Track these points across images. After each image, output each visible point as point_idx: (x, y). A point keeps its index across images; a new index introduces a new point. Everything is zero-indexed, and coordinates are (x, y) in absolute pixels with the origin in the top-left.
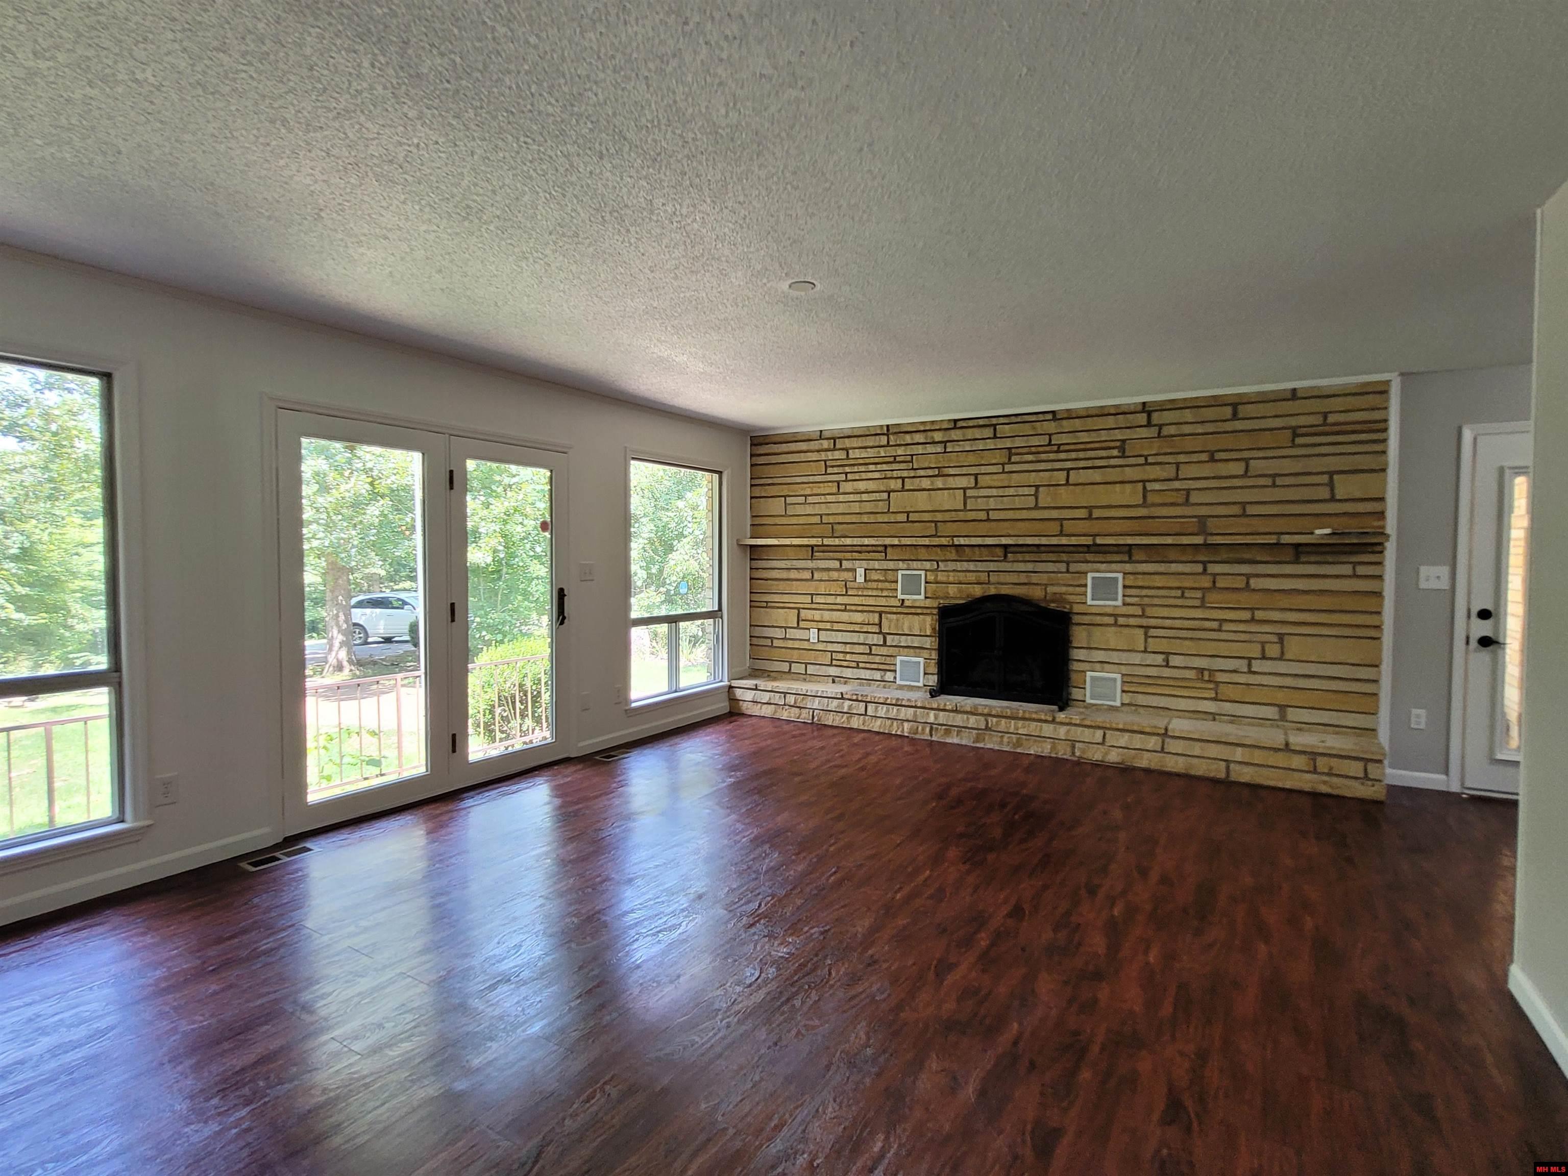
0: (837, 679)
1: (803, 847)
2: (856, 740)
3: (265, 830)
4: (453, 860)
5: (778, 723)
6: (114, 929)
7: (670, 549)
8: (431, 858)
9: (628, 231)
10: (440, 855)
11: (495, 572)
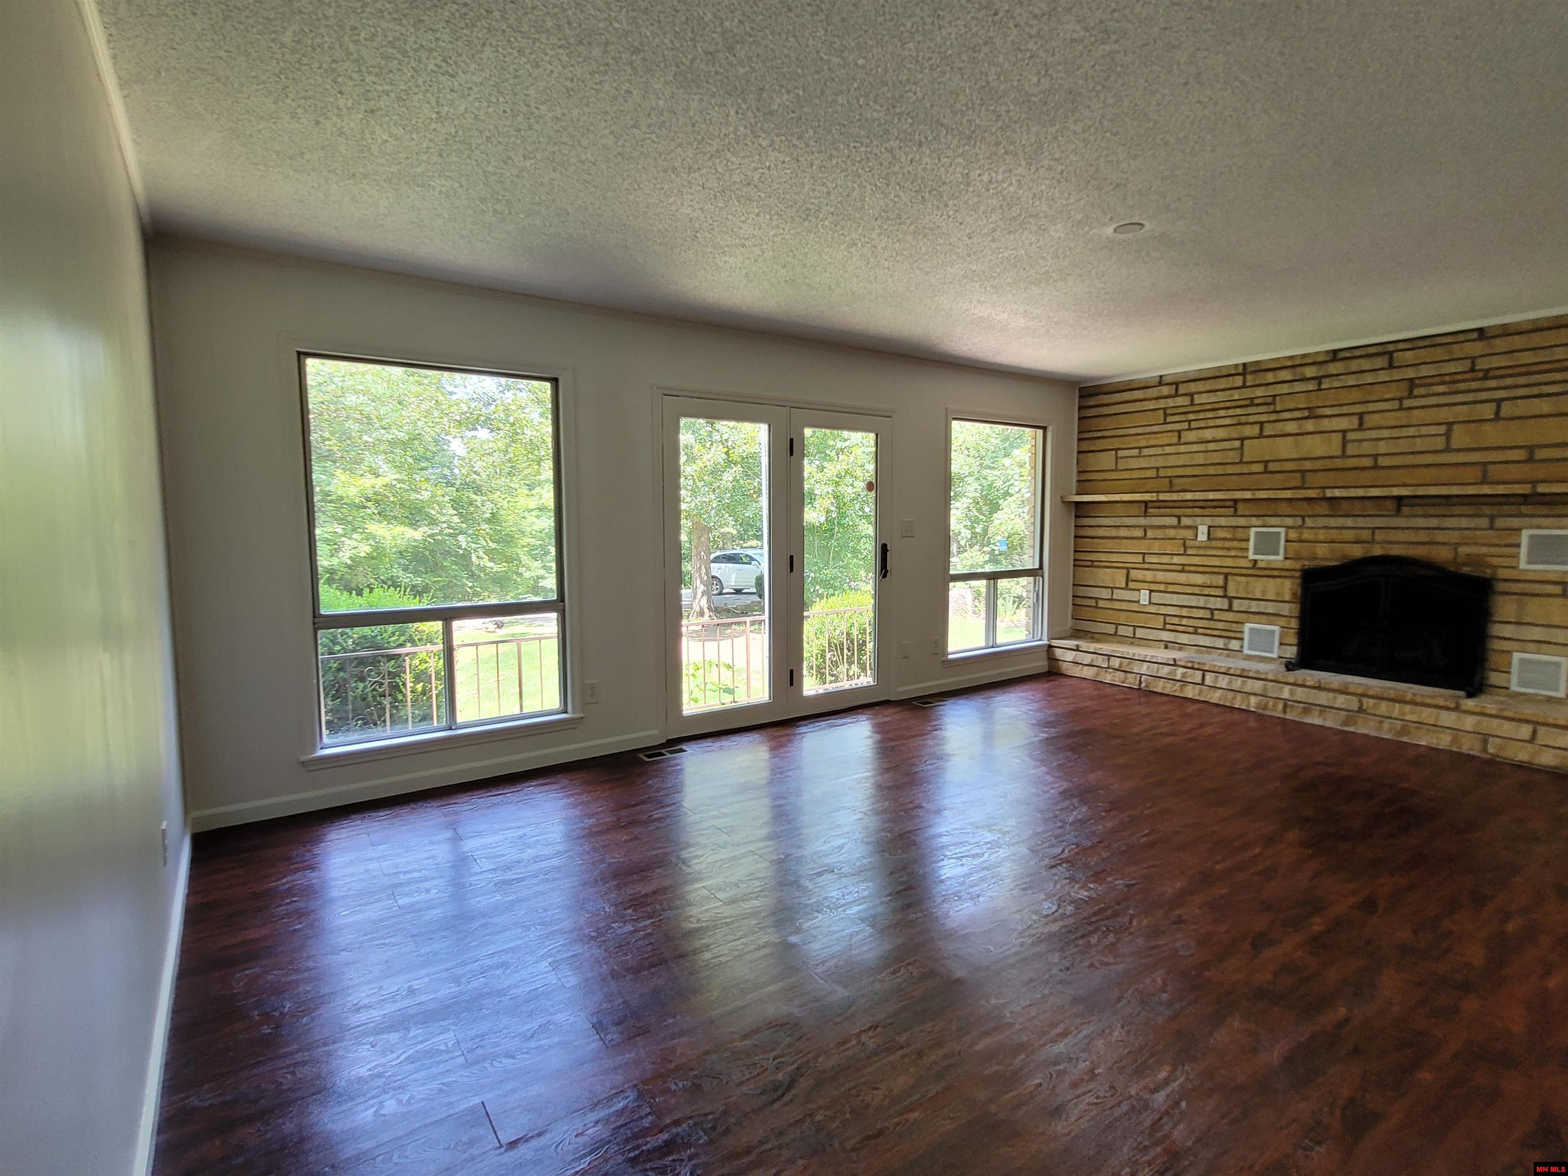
0: (1170, 644)
1: (1115, 806)
2: (1189, 710)
3: (654, 732)
4: (790, 773)
5: (1100, 686)
6: (562, 788)
7: (995, 507)
8: (772, 770)
9: (946, 205)
10: (780, 768)
11: (828, 530)
